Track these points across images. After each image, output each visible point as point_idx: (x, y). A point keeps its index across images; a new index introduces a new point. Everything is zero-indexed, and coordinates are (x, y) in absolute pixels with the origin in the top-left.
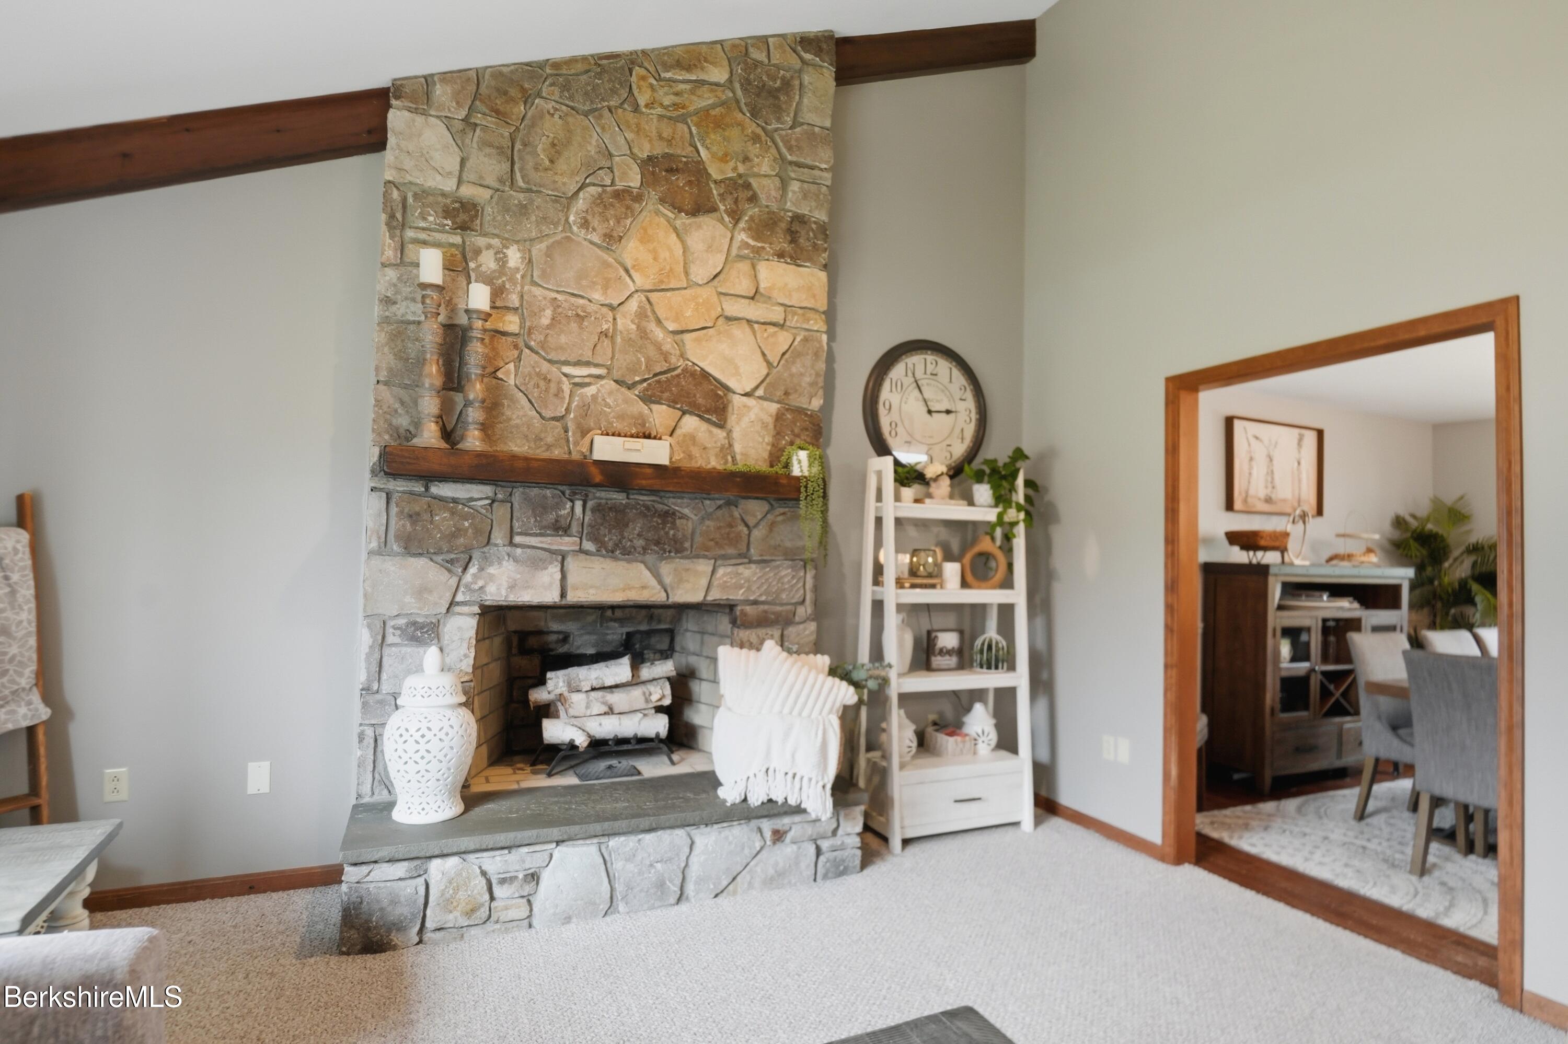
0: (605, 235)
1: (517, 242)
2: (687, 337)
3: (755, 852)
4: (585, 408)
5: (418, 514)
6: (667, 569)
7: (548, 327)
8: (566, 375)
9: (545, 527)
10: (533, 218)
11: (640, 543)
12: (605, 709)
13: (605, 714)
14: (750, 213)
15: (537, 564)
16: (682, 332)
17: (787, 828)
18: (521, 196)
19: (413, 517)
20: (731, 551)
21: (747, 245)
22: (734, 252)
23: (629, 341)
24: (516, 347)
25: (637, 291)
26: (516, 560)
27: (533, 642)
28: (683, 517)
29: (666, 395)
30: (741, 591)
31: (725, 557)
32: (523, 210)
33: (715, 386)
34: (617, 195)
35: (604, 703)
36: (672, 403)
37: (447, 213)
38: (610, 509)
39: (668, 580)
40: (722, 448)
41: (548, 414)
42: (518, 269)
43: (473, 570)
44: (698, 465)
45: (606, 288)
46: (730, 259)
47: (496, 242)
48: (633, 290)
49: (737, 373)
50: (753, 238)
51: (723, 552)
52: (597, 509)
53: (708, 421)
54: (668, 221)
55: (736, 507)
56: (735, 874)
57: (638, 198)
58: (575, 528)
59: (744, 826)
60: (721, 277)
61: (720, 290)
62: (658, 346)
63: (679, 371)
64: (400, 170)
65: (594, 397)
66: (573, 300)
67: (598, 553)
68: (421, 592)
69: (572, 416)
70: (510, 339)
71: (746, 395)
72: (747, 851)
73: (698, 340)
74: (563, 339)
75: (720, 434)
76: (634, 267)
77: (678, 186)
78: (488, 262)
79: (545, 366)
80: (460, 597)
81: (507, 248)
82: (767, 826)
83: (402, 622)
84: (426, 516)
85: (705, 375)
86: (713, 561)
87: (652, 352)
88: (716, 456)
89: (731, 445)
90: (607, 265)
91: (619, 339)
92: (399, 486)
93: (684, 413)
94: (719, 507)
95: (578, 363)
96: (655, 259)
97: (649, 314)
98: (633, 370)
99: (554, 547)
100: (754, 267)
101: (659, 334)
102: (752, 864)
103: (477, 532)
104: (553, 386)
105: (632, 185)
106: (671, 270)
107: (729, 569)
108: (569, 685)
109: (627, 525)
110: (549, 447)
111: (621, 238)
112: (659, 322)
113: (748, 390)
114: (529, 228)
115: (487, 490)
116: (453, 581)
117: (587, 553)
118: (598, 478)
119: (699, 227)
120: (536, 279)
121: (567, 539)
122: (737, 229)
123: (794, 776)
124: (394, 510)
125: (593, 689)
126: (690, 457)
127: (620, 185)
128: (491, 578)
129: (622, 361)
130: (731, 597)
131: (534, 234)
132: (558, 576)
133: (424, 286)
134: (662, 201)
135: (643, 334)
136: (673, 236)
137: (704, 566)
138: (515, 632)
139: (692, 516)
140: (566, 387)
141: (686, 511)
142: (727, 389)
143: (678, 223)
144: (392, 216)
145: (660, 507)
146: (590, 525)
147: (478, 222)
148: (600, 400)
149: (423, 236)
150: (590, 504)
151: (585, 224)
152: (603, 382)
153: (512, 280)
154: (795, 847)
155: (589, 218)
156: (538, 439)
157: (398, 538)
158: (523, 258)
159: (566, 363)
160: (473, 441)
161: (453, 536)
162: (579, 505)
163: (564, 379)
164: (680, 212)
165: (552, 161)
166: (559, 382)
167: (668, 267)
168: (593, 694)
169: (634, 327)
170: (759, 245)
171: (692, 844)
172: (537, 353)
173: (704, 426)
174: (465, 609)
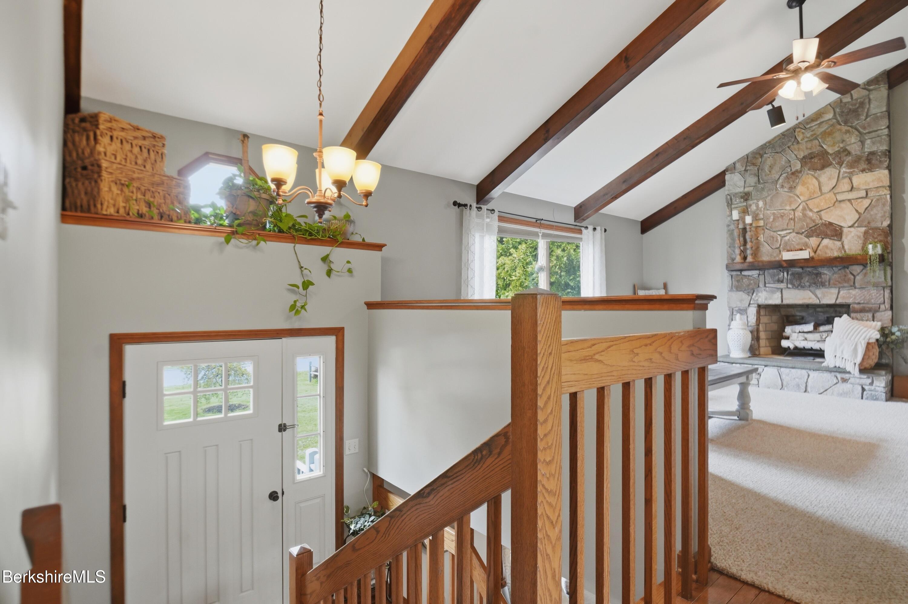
0: (789, 188)
1: (762, 199)
2: (822, 212)
3: (834, 383)
4: (786, 243)
5: (739, 280)
6: (819, 292)
7: (772, 221)
8: (779, 235)
9: (775, 281)
10: (766, 190)
11: (807, 284)
12: (803, 338)
13: (804, 340)
14: (847, 160)
15: (773, 292)
16: (821, 211)
17: (848, 378)
18: (762, 186)
19: (738, 281)
20: (846, 285)
21: (846, 172)
22: (841, 176)
23: (800, 219)
24: (763, 229)
25: (802, 202)
26: (766, 291)
27: (791, 319)
28: (824, 274)
29: (815, 233)
30: (851, 299)
31: (844, 287)
32: (763, 189)
33: (836, 227)
34: (793, 174)
35: (804, 337)
36: (817, 236)
37: (742, 197)
38: (797, 274)
39: (819, 296)
40: (839, 249)
41: (774, 247)
42: (762, 207)
43: (755, 294)
44: (830, 255)
45: (790, 205)
46: (840, 179)
47: (755, 201)
48: (800, 202)
49: (844, 219)
50: (849, 169)
51: (842, 285)
52: (793, 274)
53: (834, 239)
54: (812, 175)
55: (848, 268)
56: (826, 389)
57: (801, 172)
58: (785, 281)
59: (829, 374)
60: (836, 187)
61: (835, 192)
62: (811, 218)
63: (820, 225)
64: (729, 190)
65: (789, 240)
66: (779, 211)
67: (793, 287)
68: (741, 301)
69: (782, 246)
70: (761, 228)
71: (850, 227)
72: (830, 382)
73: (826, 212)
74: (777, 224)
75: (838, 244)
76: (800, 195)
77: (815, 162)
78: (754, 207)
79: (772, 233)
80: (751, 302)
81: (758, 202)
82: (839, 376)
83: (737, 309)
84: (741, 281)
85: (831, 224)
86: (838, 289)
87: (808, 221)
88: (837, 251)
89: (843, 247)
90: (790, 197)
91: (796, 219)
92: (734, 273)
93: (823, 239)
94: (840, 270)
95: (783, 230)
96: (808, 189)
97: (807, 208)
98: (802, 228)
99: (778, 287)
100: (850, 179)
101: (810, 214)
102: (833, 387)
103: (755, 284)
104: (775, 239)
105: (798, 168)
106: (814, 191)
107: (845, 291)
108: (792, 330)
109: (802, 279)
110: (775, 257)
111: (795, 187)
112: (811, 210)
113: (850, 225)
114: (765, 193)
115: (757, 272)
116: (750, 298)
117: (789, 288)
118: (785, 265)
119: (825, 173)
120: (768, 208)
121: (782, 284)
122: (842, 167)
123: (843, 358)
124: (733, 279)
125: (800, 332)
126: (826, 253)
127: (793, 170)
128: (760, 297)
129: (798, 226)
130: (847, 301)
131: (766, 195)
132: (780, 295)
133: (734, 221)
134: (809, 170)
135: (805, 215)
136: (815, 180)
137: (834, 291)
138: (784, 315)
139: (828, 273)
140: (779, 238)
141: (825, 272)
142: (841, 227)
143: (816, 175)
144: (728, 203)
145: (815, 272)
146: (790, 280)
147: (750, 197)
148: (790, 240)
149: (736, 206)
150: (790, 273)
151: (782, 187)
152: (791, 234)
153: (761, 211)
154: (851, 385)
155: (783, 184)
156: (771, 255)
157: (734, 287)
158: (763, 203)
159: (779, 231)
160: (750, 259)
161: (749, 285)
162: (785, 274)
163: (778, 236)
164: (816, 170)
165: (770, 172)
166: (777, 237)
167: (813, 191)
168: (800, 334)
169: (801, 214)
170: (852, 170)
171: (809, 376)
172: (770, 230)
173: (831, 242)
174: (753, 305)
